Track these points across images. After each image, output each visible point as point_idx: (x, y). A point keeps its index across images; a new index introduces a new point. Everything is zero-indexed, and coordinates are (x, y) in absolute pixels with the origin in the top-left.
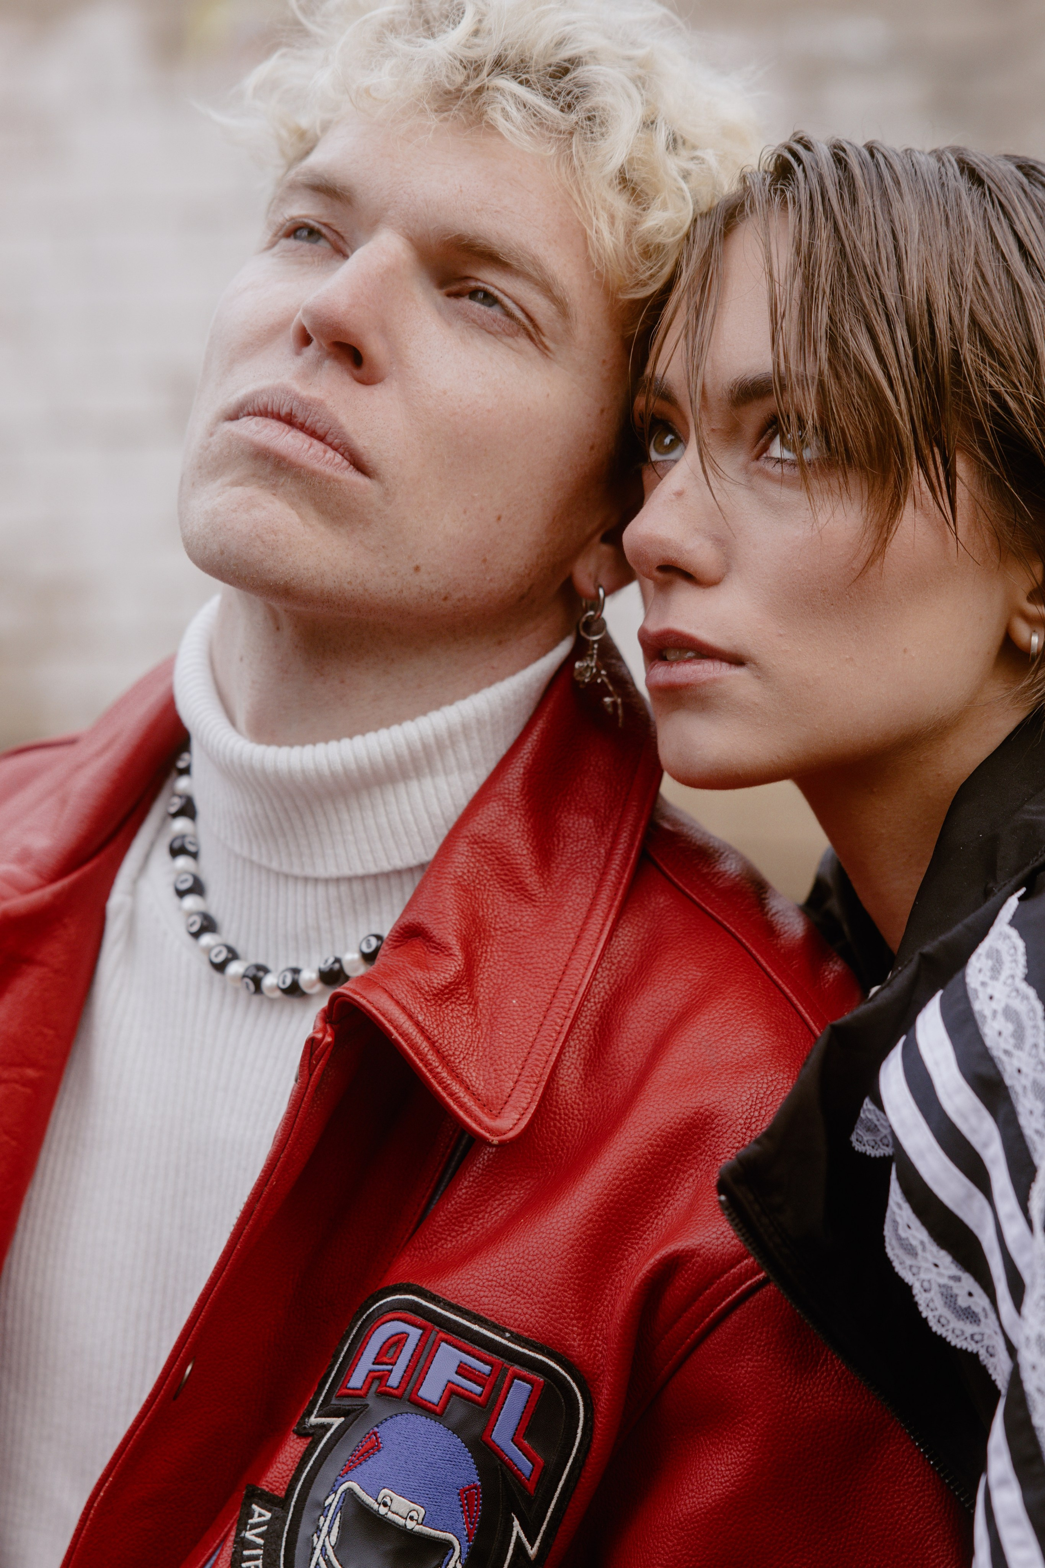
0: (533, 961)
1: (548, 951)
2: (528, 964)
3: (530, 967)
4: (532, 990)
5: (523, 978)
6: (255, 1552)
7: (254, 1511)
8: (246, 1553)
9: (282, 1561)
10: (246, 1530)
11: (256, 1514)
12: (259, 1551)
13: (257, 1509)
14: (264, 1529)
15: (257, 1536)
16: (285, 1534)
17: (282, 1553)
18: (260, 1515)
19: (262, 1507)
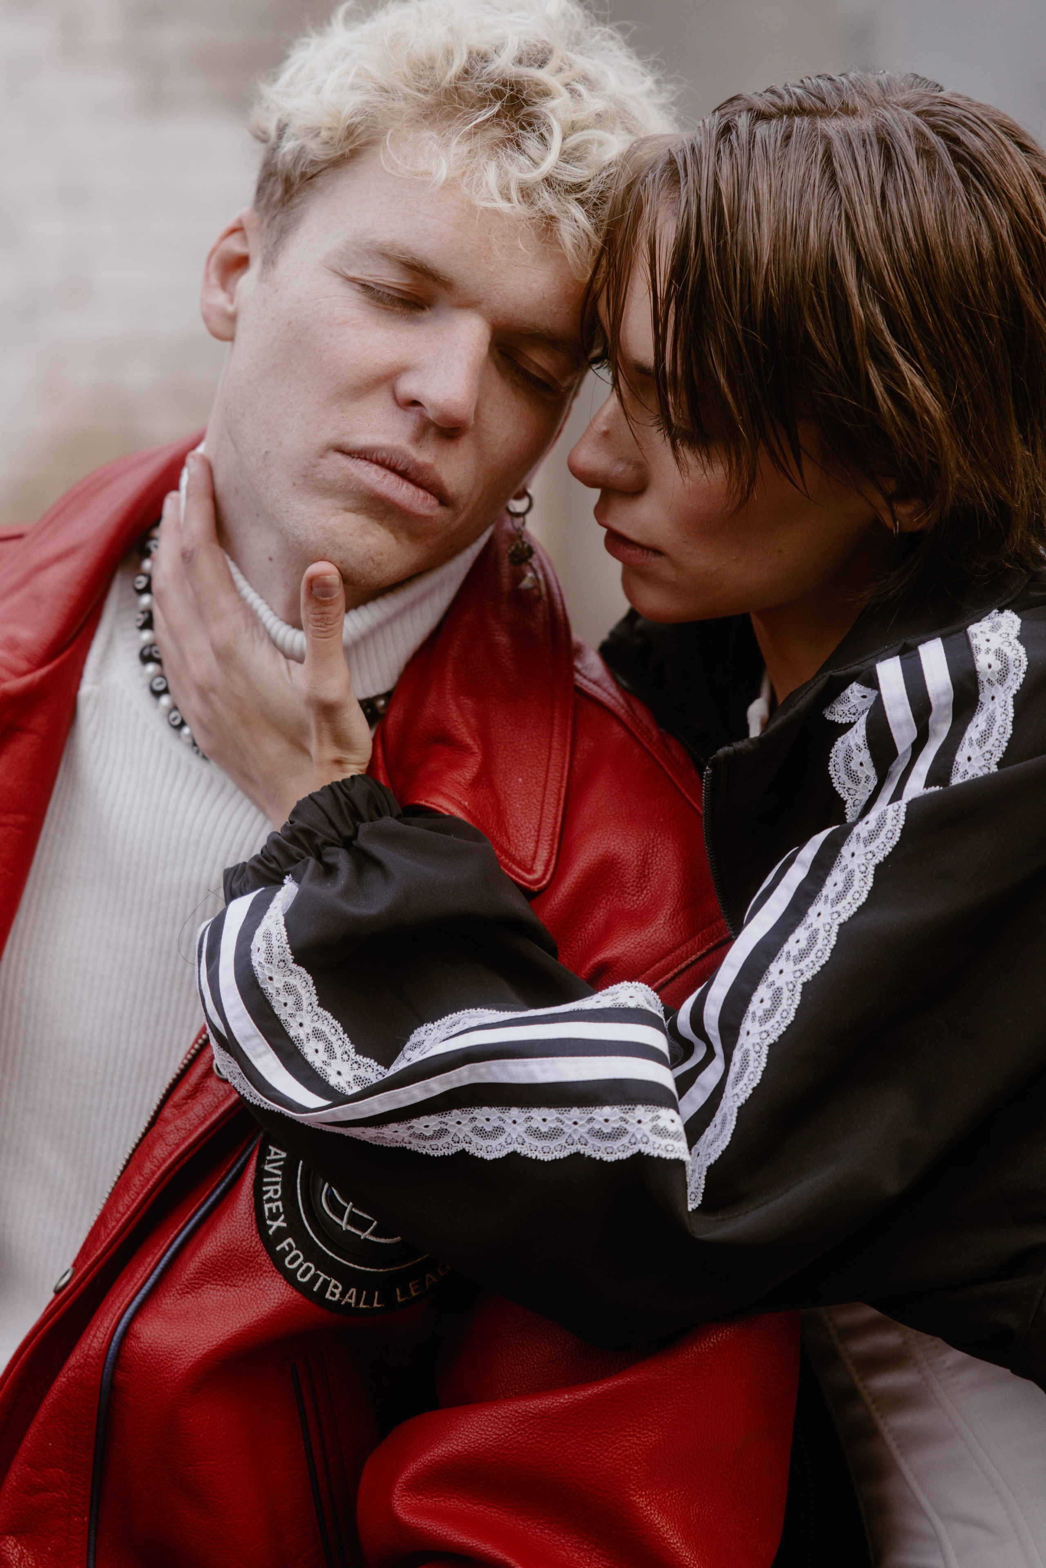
6: (274, 1179)
7: (270, 1151)
8: (265, 1180)
9: (298, 1186)
10: (265, 1164)
11: (272, 1153)
12: (279, 1179)
13: (273, 1149)
14: (282, 1163)
15: (274, 1168)
16: (300, 1168)
17: (299, 1180)
18: (276, 1154)
19: (278, 1148)
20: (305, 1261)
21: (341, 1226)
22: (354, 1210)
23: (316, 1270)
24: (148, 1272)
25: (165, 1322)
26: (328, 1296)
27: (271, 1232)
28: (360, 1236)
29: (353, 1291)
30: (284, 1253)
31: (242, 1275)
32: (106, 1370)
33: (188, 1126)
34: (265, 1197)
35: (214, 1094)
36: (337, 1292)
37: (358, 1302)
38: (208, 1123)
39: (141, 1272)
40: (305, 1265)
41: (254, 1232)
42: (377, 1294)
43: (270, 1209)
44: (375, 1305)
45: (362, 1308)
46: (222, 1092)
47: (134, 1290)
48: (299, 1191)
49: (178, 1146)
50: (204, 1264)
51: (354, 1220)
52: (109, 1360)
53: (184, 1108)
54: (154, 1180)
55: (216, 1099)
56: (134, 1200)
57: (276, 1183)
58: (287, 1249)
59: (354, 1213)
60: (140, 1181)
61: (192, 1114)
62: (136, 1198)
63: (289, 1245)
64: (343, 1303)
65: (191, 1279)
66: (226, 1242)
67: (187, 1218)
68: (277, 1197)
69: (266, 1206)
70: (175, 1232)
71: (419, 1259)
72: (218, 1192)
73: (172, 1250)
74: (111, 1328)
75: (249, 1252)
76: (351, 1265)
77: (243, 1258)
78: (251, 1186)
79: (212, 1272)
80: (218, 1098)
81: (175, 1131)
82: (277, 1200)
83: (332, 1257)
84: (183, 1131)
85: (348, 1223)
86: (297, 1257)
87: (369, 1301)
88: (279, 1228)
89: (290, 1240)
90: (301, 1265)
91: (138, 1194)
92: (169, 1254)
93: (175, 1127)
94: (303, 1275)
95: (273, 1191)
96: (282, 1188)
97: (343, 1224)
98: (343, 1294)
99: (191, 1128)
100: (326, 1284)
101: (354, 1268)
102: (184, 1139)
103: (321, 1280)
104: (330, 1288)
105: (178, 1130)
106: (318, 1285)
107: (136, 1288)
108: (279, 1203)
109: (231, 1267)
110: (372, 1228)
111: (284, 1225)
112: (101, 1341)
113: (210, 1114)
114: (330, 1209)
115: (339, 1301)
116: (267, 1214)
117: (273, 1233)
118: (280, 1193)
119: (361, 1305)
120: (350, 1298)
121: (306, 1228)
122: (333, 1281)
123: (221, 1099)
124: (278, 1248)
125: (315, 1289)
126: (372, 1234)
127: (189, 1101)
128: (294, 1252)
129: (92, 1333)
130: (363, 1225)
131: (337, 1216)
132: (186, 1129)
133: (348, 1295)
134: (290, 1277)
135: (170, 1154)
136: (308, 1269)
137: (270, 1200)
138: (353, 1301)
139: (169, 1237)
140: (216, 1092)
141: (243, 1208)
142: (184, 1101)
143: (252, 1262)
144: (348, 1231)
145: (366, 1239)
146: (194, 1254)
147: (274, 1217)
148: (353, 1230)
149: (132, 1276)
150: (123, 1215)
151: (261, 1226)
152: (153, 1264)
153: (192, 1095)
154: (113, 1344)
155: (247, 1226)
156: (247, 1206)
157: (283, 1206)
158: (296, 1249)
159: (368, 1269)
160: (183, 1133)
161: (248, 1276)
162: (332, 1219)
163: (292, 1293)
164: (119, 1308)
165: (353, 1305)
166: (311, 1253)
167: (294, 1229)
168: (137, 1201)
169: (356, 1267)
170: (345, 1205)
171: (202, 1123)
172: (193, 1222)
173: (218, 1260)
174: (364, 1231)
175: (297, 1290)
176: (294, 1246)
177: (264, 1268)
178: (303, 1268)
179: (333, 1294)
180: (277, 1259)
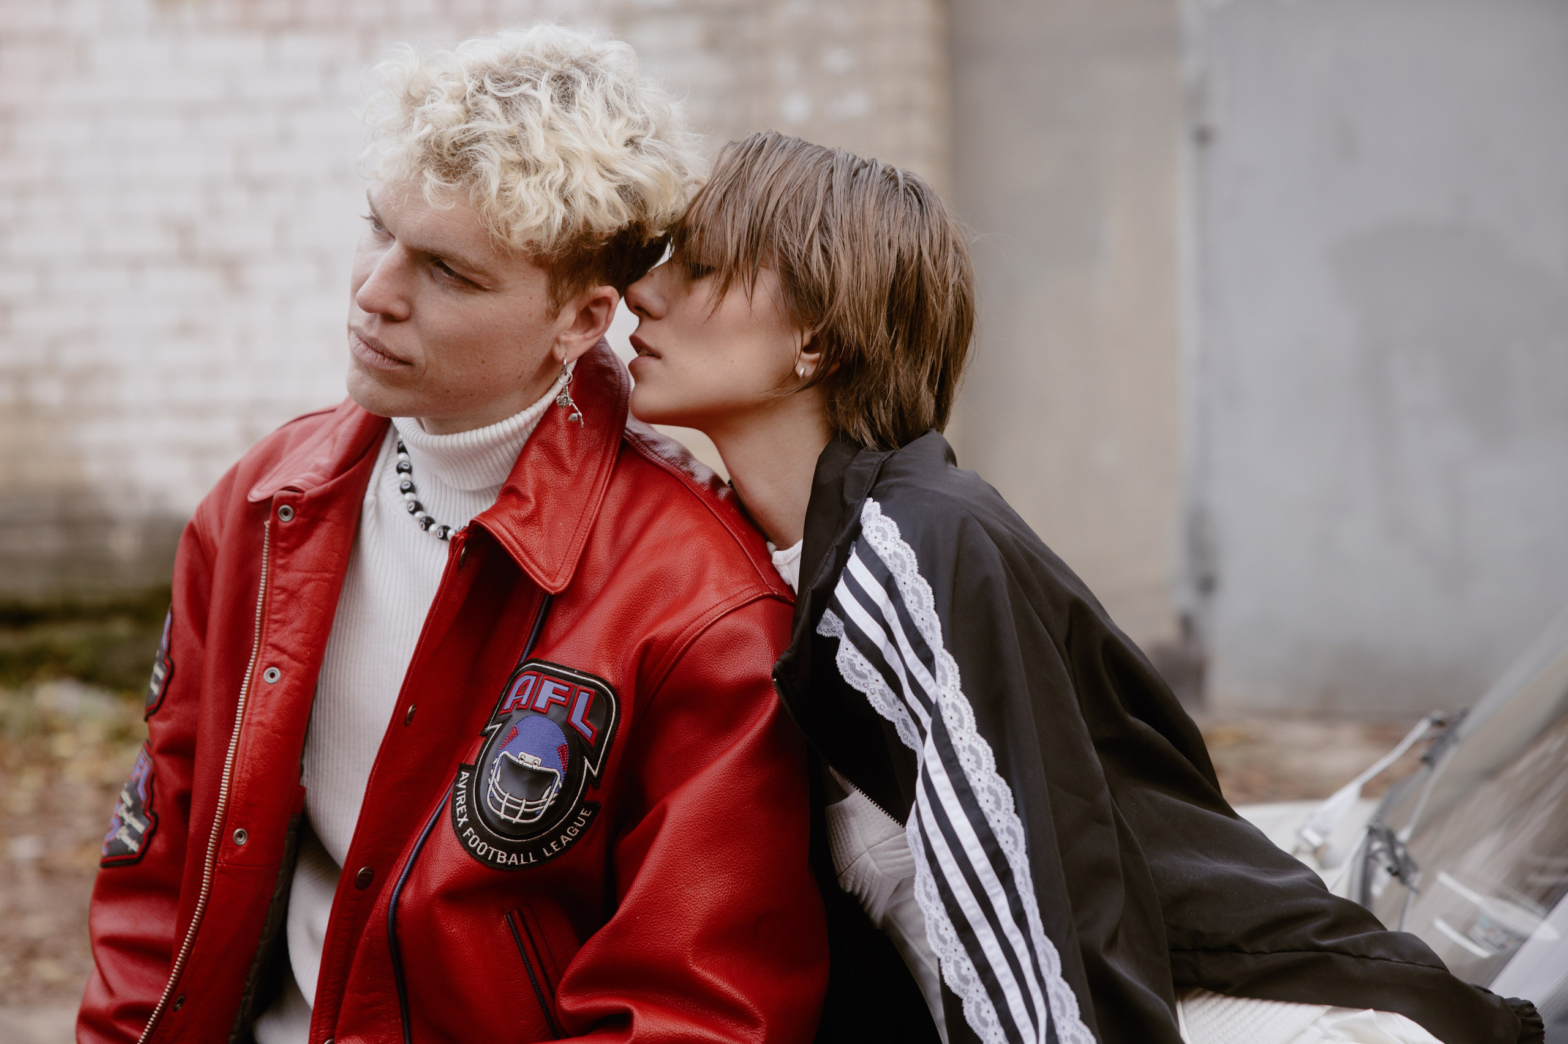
0: (570, 504)
1: (576, 498)
2: (567, 505)
4: (569, 518)
5: (564, 512)
6: (462, 792)
7: (462, 775)
8: (458, 793)
9: (474, 794)
10: (458, 783)
12: (464, 791)
13: (462, 771)
14: (466, 780)
15: (463, 785)
16: (475, 781)
17: (474, 790)
18: (464, 774)
19: (465, 770)
20: (481, 841)
21: (500, 815)
22: (507, 804)
23: (488, 846)
24: (404, 863)
26: (498, 861)
27: (460, 826)
28: (513, 820)
29: (511, 855)
32: (389, 929)
34: (457, 804)
36: (504, 857)
37: (519, 861)
40: (481, 844)
41: (453, 829)
42: (531, 854)
43: (460, 811)
44: (532, 860)
45: (522, 864)
48: (474, 797)
51: (508, 811)
52: (389, 922)
57: (463, 794)
58: (469, 835)
63: (470, 832)
68: (463, 803)
69: (458, 810)
72: (441, 806)
74: (387, 903)
82: (463, 805)
83: (498, 837)
85: (504, 813)
86: (475, 840)
87: (526, 859)
88: (464, 823)
89: (471, 829)
90: (478, 845)
94: (481, 851)
95: (461, 800)
96: (466, 797)
97: (503, 816)
98: (508, 858)
100: (495, 854)
101: (511, 842)
103: (492, 851)
104: (499, 856)
106: (491, 854)
107: (398, 875)
108: (465, 806)
110: (519, 814)
111: (467, 820)
112: (383, 911)
114: (493, 805)
115: (507, 863)
116: (458, 814)
117: (462, 825)
118: (465, 800)
119: (522, 862)
120: (513, 859)
121: (479, 820)
122: (500, 851)
124: (464, 835)
125: (489, 859)
126: (520, 818)
128: (474, 837)
129: (378, 907)
130: (514, 813)
131: (497, 809)
133: (511, 858)
134: (472, 851)
136: (483, 847)
137: (460, 805)
138: (516, 861)
144: (504, 818)
145: (517, 823)
147: (461, 816)
148: (507, 817)
149: (397, 867)
151: (455, 822)
154: (390, 910)
157: (466, 808)
158: (475, 834)
159: (521, 841)
162: (494, 812)
163: (475, 862)
165: (516, 864)
166: (484, 837)
167: (473, 822)
169: (512, 840)
170: (502, 801)
174: (515, 818)
175: (478, 860)
176: (473, 832)
177: (456, 848)
178: (481, 847)
179: (501, 859)
180: (464, 842)
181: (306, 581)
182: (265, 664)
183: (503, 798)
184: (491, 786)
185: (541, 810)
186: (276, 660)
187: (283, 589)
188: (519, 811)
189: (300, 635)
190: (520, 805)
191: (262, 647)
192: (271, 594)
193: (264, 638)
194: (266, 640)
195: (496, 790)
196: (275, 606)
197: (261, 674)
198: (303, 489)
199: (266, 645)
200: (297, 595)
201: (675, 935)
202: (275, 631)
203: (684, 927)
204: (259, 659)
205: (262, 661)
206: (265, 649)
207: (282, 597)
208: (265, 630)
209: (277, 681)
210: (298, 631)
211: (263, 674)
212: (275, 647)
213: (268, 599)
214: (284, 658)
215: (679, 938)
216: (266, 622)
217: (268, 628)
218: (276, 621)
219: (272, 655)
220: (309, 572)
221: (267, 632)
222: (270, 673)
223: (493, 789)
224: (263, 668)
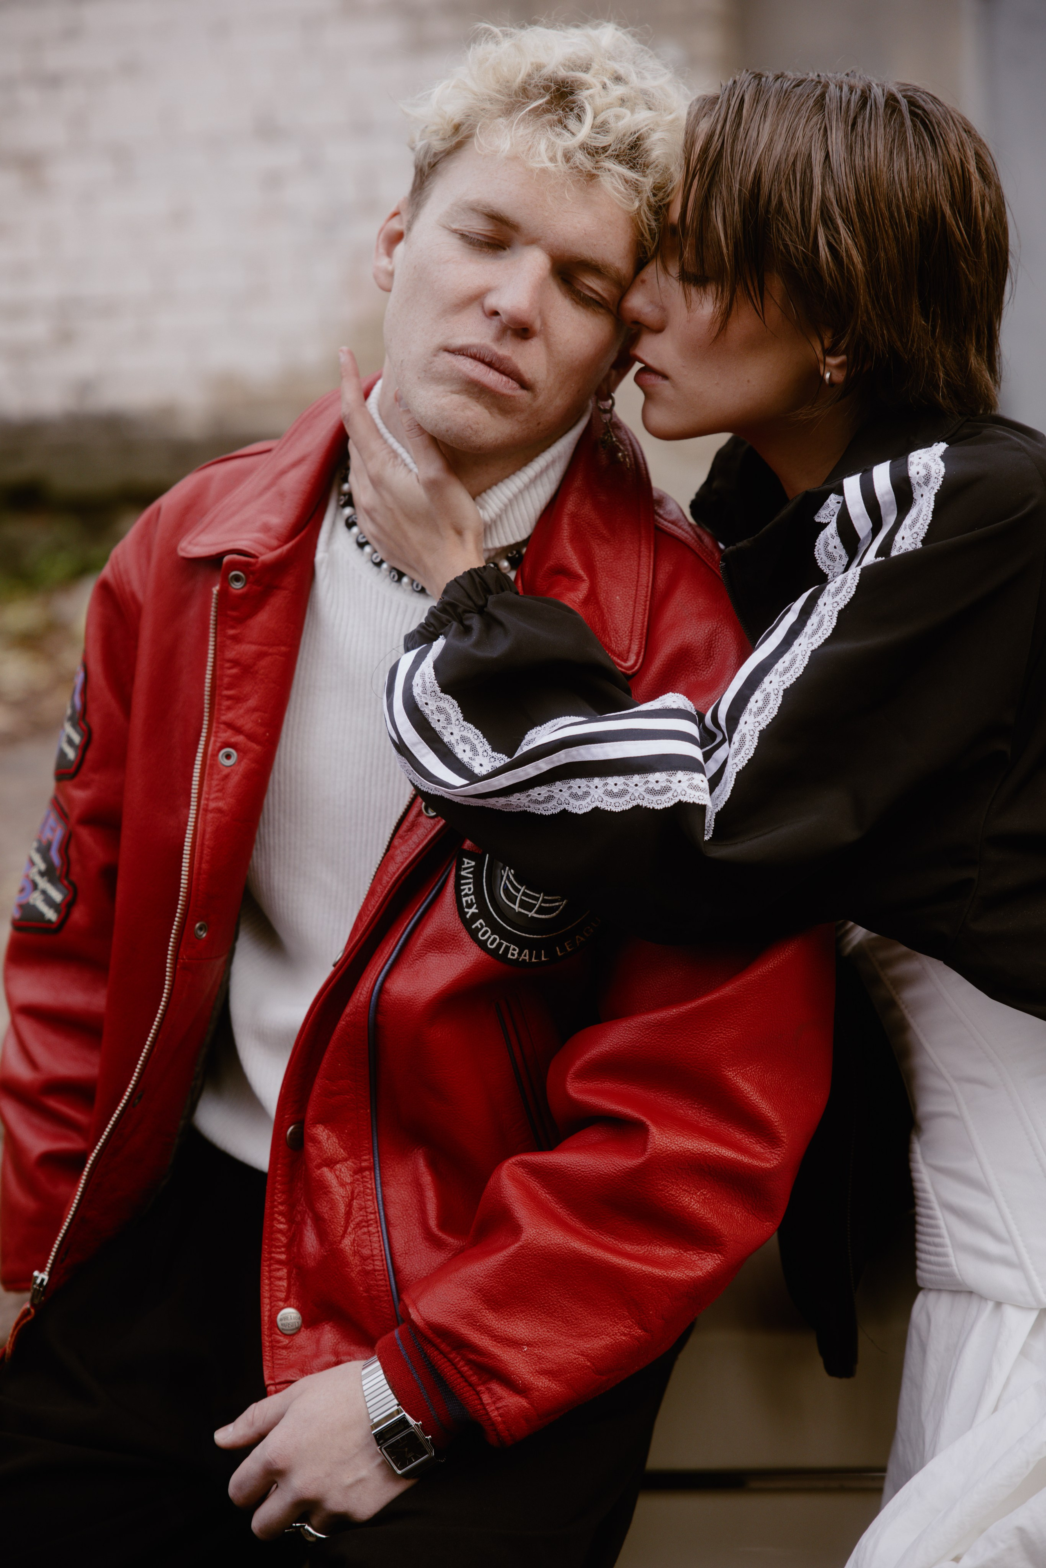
0: (621, 573)
1: (626, 567)
2: (618, 576)
3: (620, 577)
4: (624, 590)
5: (618, 584)
6: (468, 881)
7: (464, 862)
8: (462, 882)
9: (484, 884)
10: (461, 871)
11: (466, 863)
12: (471, 881)
13: (466, 860)
14: (472, 869)
15: (468, 873)
16: (485, 871)
17: (484, 880)
18: (468, 863)
19: (469, 859)
20: (492, 934)
21: (515, 909)
22: (523, 898)
23: (500, 940)
24: (391, 949)
25: (405, 981)
26: (509, 956)
27: (468, 916)
28: (528, 915)
29: (526, 951)
30: (478, 930)
31: (451, 945)
32: (370, 1015)
33: (408, 850)
34: (463, 893)
35: (424, 827)
36: (516, 953)
37: (530, 958)
38: (421, 847)
39: (387, 949)
40: (492, 937)
41: (457, 917)
42: (543, 952)
43: (467, 901)
44: (543, 959)
45: (534, 962)
46: (430, 825)
47: (383, 962)
48: (485, 887)
49: (403, 863)
50: (426, 940)
51: (523, 904)
52: (371, 1009)
53: (406, 838)
54: (388, 887)
55: (426, 831)
56: (377, 902)
57: (469, 883)
58: (480, 926)
59: (523, 900)
60: (380, 888)
61: (411, 841)
62: (379, 900)
63: (481, 924)
64: (520, 960)
65: (419, 951)
66: (439, 924)
67: (414, 912)
68: (470, 892)
69: (464, 899)
70: (408, 921)
71: (569, 927)
72: (434, 892)
73: (406, 933)
74: (370, 988)
75: (454, 930)
76: (523, 934)
77: (450, 935)
78: (453, 886)
79: (431, 945)
80: (427, 829)
81: (401, 854)
82: (471, 895)
83: (510, 930)
84: (406, 853)
85: (519, 907)
86: (486, 932)
87: (538, 956)
88: (473, 913)
89: (481, 921)
90: (489, 937)
91: (379, 897)
92: (404, 936)
93: (401, 851)
94: (492, 944)
95: (467, 889)
96: (474, 886)
97: (516, 907)
98: (520, 954)
99: (411, 851)
100: (507, 949)
101: (526, 937)
102: (407, 858)
103: (504, 946)
104: (511, 951)
105: (402, 853)
106: (502, 949)
107: (385, 960)
108: (473, 897)
109: (443, 941)
110: (535, 909)
111: (477, 911)
112: (365, 996)
113: (422, 841)
114: (507, 898)
115: (518, 959)
116: (465, 904)
117: (470, 916)
118: (472, 890)
119: (533, 960)
120: (525, 956)
121: (491, 913)
122: (512, 946)
123: (429, 830)
124: (473, 927)
125: (500, 952)
126: (536, 913)
127: (409, 833)
128: (485, 929)
129: (359, 991)
130: (530, 907)
131: (511, 902)
132: (407, 852)
133: (523, 955)
134: (482, 945)
135: (398, 869)
136: (495, 940)
137: (466, 895)
138: (527, 958)
139: (403, 925)
140: (425, 826)
141: (449, 901)
142: (406, 833)
143: (456, 936)
144: (520, 912)
145: (532, 917)
146: (420, 934)
147: (470, 906)
148: (523, 911)
149: (382, 952)
150: (371, 912)
151: (462, 914)
152: (394, 943)
153: (410, 829)
154: (373, 998)
155: (452, 913)
156: (451, 900)
157: (475, 899)
158: (486, 926)
159: (535, 936)
160: (405, 855)
161: (454, 946)
162: (508, 905)
163: (485, 955)
164: (375, 974)
165: (527, 961)
166: (496, 929)
167: (484, 913)
168: (379, 902)
169: (527, 935)
170: (517, 894)
171: (418, 846)
172: (419, 913)
173: (435, 937)
174: (530, 911)
175: (488, 954)
176: (484, 924)
177: (465, 940)
178: (491, 939)
179: (513, 955)
180: (473, 934)
181: (261, 655)
182: (218, 744)
183: (518, 891)
184: (504, 878)
185: (560, 906)
186: (233, 740)
187: (235, 663)
188: (536, 905)
189: (256, 715)
190: (537, 899)
191: (214, 725)
192: (222, 667)
193: (216, 716)
194: (218, 718)
195: (511, 882)
196: (226, 680)
197: (215, 755)
198: (257, 554)
199: (218, 723)
200: (252, 670)
201: (710, 1035)
202: (229, 708)
203: (721, 1029)
204: (213, 739)
205: (215, 742)
206: (217, 727)
207: (234, 671)
208: (216, 707)
209: (234, 764)
210: (255, 709)
211: (217, 755)
212: (230, 725)
213: (218, 673)
214: (240, 738)
215: (715, 1040)
216: (217, 698)
217: (220, 704)
218: (229, 698)
219: (226, 735)
220: (264, 645)
221: (219, 710)
222: (225, 755)
223: (507, 882)
224: (217, 749)
